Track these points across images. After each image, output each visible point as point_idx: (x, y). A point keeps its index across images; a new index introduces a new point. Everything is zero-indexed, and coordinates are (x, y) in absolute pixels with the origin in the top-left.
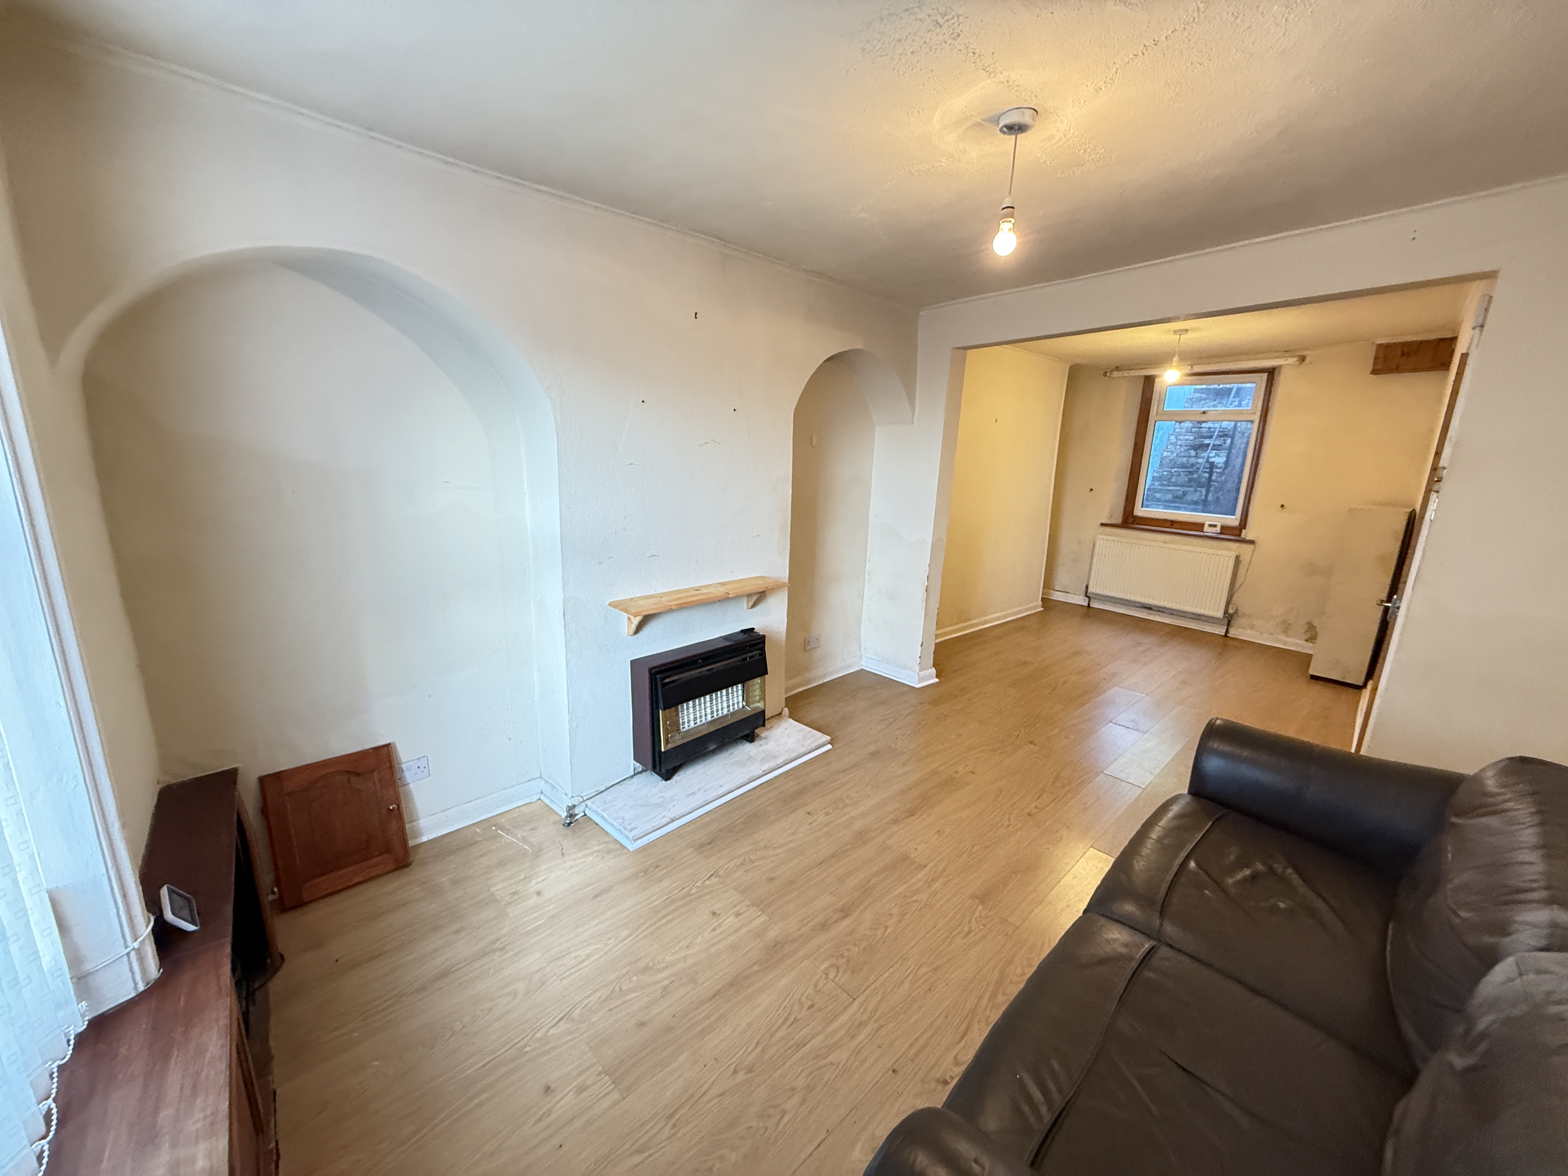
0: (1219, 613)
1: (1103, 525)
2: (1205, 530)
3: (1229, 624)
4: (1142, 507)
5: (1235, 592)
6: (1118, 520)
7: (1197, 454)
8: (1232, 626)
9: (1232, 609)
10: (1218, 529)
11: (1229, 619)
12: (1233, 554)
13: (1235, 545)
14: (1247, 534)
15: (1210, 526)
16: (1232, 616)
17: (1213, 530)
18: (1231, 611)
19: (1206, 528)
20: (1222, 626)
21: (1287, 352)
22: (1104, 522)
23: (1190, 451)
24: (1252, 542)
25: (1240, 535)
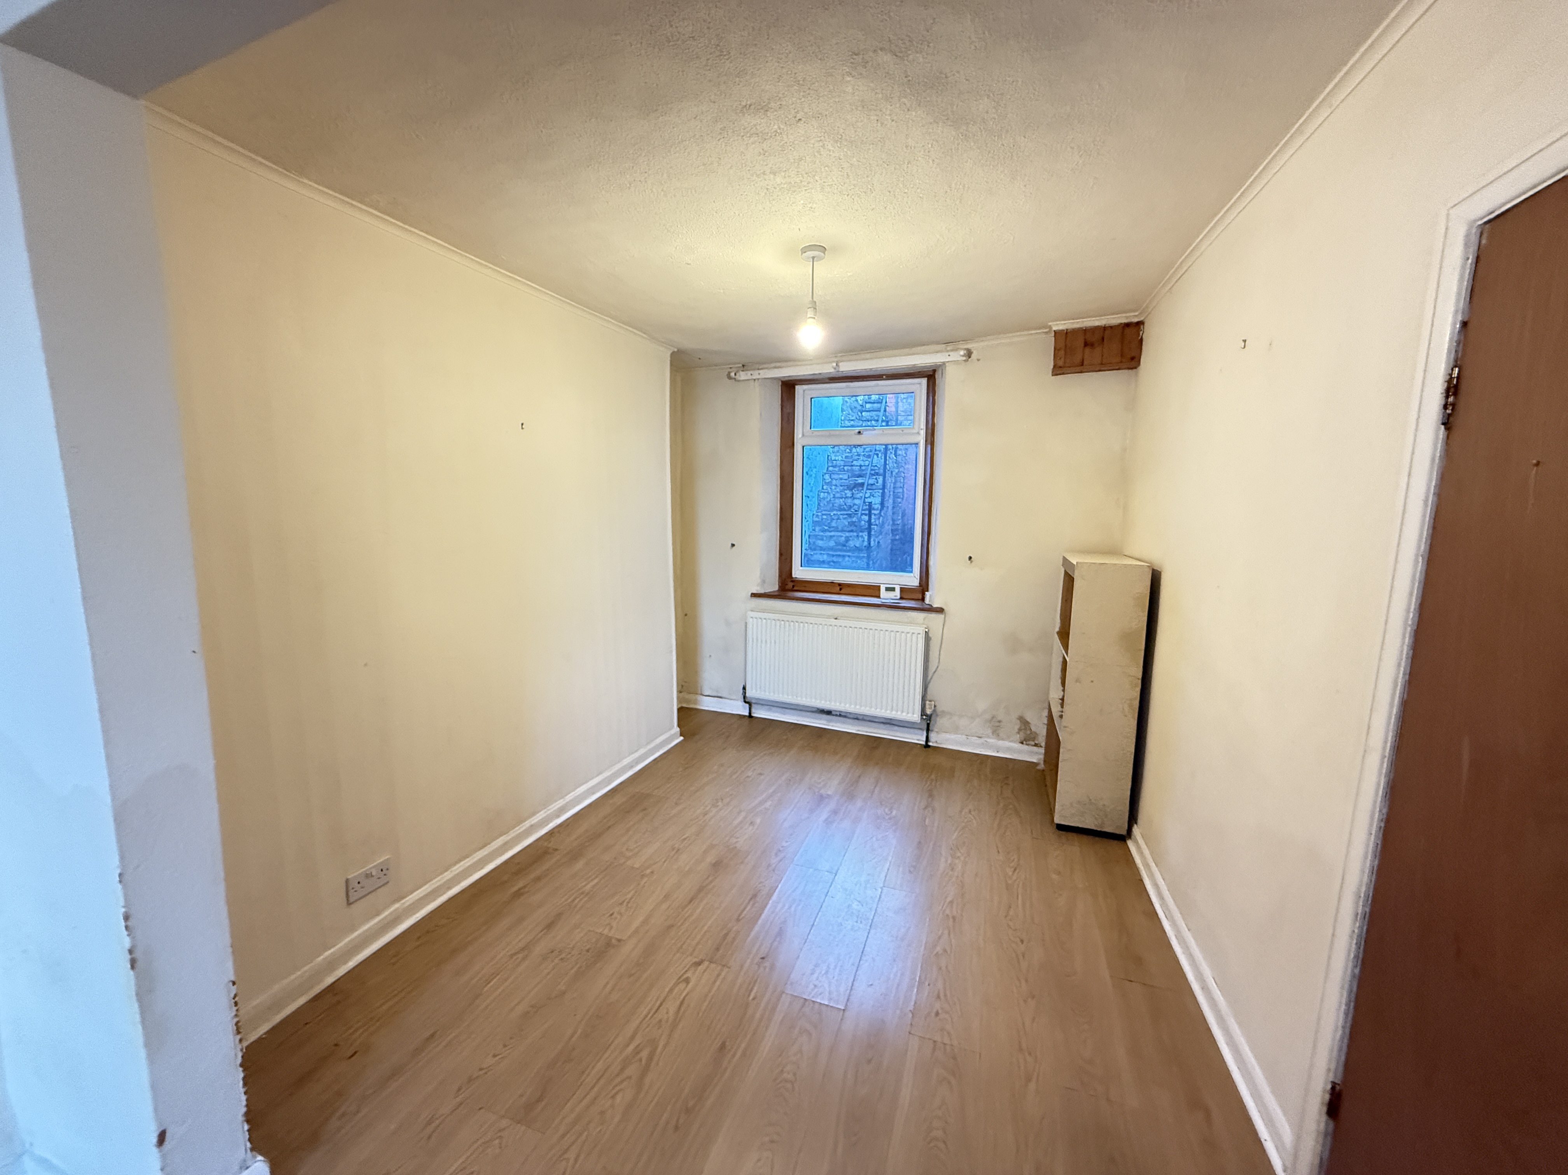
0: (915, 716)
1: (754, 595)
2: (881, 596)
3: (928, 730)
4: (801, 566)
5: (929, 683)
6: (774, 587)
7: (853, 494)
8: (932, 731)
9: (929, 708)
10: (897, 593)
11: (928, 722)
12: (921, 630)
13: (920, 616)
14: (933, 598)
15: (887, 589)
16: (929, 717)
17: (891, 595)
18: (929, 712)
19: (883, 593)
20: (920, 731)
21: (949, 343)
22: (755, 592)
23: (846, 491)
24: (940, 610)
25: (923, 599)
